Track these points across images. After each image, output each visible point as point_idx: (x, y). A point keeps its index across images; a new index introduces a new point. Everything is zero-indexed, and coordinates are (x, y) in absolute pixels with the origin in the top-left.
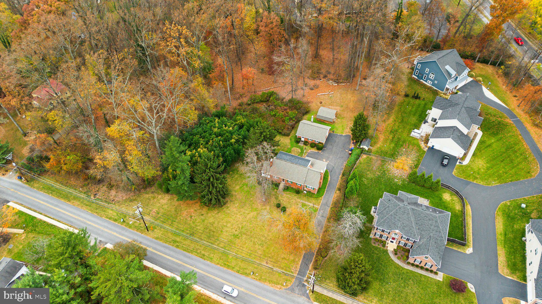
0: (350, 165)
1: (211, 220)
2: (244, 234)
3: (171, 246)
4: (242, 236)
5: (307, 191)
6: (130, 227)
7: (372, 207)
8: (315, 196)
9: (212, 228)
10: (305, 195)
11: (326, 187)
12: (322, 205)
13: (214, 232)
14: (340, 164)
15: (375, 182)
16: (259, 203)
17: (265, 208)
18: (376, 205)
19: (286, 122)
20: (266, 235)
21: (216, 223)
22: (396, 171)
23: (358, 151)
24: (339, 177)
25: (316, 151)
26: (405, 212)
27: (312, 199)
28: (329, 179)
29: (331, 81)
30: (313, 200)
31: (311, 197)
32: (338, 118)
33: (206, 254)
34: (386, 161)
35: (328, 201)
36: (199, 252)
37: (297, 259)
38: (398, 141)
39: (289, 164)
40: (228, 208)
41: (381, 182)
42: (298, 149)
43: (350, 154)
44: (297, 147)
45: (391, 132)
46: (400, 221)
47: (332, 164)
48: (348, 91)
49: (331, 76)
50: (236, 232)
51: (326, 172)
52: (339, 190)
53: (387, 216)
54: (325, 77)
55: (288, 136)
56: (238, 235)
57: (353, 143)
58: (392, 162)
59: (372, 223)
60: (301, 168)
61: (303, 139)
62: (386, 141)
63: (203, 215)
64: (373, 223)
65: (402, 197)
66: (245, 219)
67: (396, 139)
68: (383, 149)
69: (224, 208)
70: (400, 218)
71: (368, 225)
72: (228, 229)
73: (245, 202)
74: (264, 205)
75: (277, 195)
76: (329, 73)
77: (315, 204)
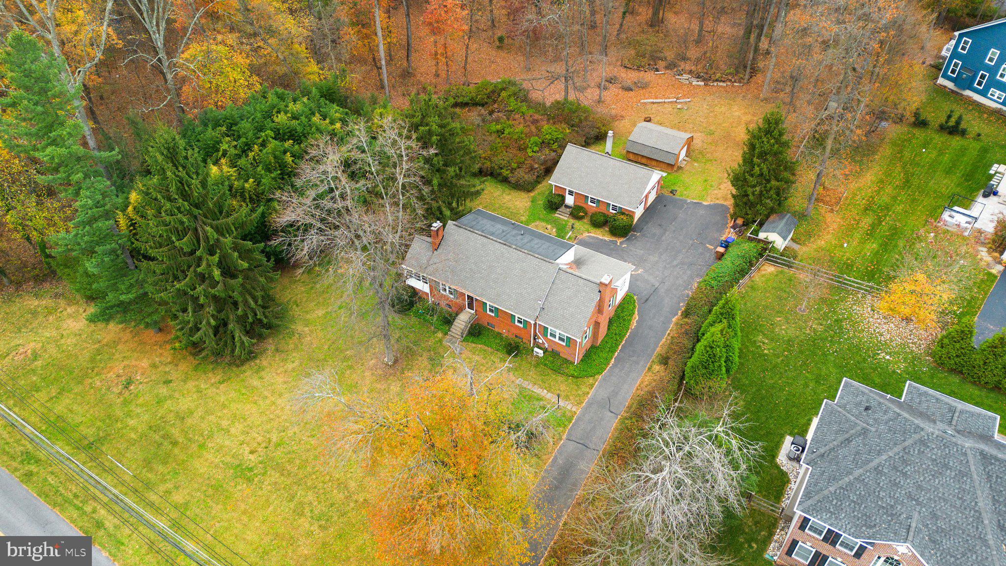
0: (714, 283)
1: (185, 403)
2: (277, 467)
4: (264, 474)
5: (545, 351)
7: (782, 437)
8: (571, 370)
9: (175, 432)
10: (539, 362)
11: (617, 346)
12: (590, 404)
13: (175, 443)
14: (680, 281)
15: (801, 352)
16: (370, 369)
17: (385, 386)
18: (803, 432)
19: (529, 150)
20: (352, 484)
21: (200, 412)
22: (886, 327)
23: (748, 248)
24: (670, 322)
25: (607, 238)
26: (946, 466)
27: (560, 378)
28: (634, 324)
29: (686, 76)
30: (563, 384)
31: (557, 371)
32: (696, 160)
34: (846, 289)
35: (615, 393)
38: (892, 235)
39: (495, 248)
40: (260, 369)
41: (824, 355)
42: (549, 227)
43: (720, 256)
44: (548, 221)
45: (866, 209)
46: (919, 503)
47: (651, 279)
48: (734, 100)
49: (688, 66)
50: (251, 457)
51: (627, 300)
52: (664, 361)
53: (858, 472)
54: (671, 66)
55: (529, 191)
56: (251, 470)
57: (734, 227)
58: (869, 297)
59: (779, 495)
60: (533, 262)
61: (570, 200)
62: (848, 232)
63: (171, 381)
64: (785, 502)
65: (924, 405)
67: (886, 228)
68: (838, 253)
69: (248, 371)
70: (920, 487)
71: (763, 504)
72: (227, 443)
73: (324, 360)
74: (385, 377)
75: (441, 350)
76: (684, 59)
77: (567, 398)
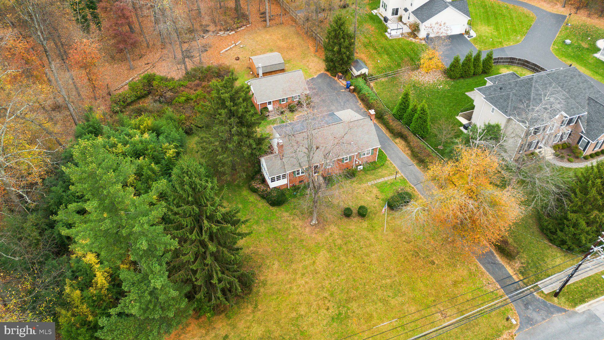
2: (348, 301)
5: (362, 164)
8: (377, 165)
10: (365, 171)
12: (401, 170)
16: (312, 233)
17: (329, 232)
29: (221, 33)
30: (383, 171)
31: (375, 168)
35: (401, 159)
37: (473, 268)
38: (385, 50)
43: (354, 90)
48: (257, 32)
50: (330, 311)
54: (206, 32)
56: (340, 314)
57: (340, 78)
61: (270, 108)
66: (319, 275)
67: (380, 49)
68: (381, 65)
69: (259, 289)
72: (311, 319)
73: (286, 250)
76: (206, 26)
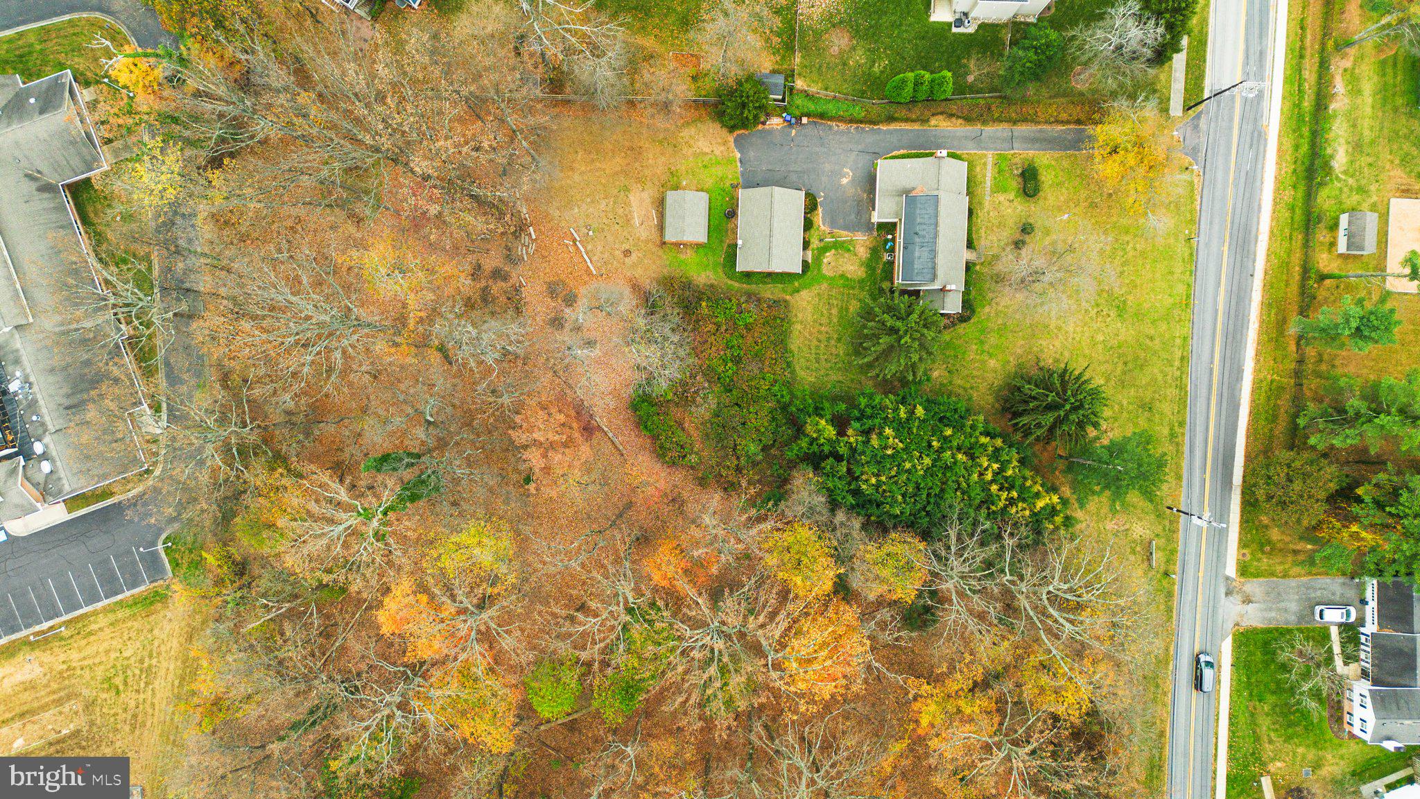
3: (1187, 438)
4: (1117, 298)
6: (1173, 552)
7: (953, 35)
14: (843, 138)
33: (1178, 354)
36: (1178, 373)
42: (825, 260)
50: (1112, 314)
55: (786, 302)
56: (1118, 307)
72: (1111, 334)
